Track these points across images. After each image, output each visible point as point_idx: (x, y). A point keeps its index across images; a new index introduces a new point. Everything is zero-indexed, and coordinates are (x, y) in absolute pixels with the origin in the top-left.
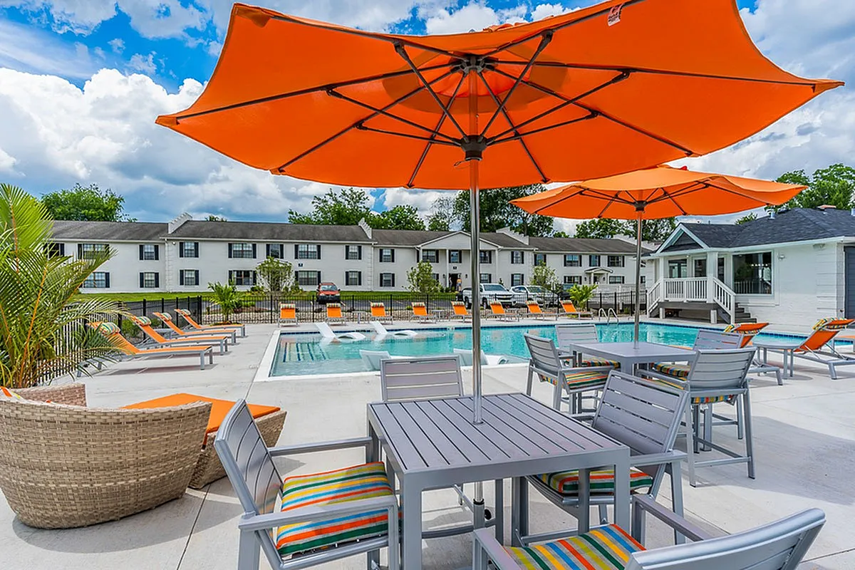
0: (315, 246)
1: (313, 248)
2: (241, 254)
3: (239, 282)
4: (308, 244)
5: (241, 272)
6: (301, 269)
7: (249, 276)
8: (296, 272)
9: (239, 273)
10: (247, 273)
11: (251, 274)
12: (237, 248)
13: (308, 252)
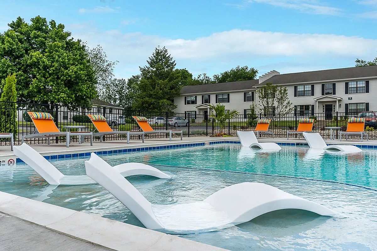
0: (364, 82)
1: (362, 84)
2: (303, 94)
3: (302, 114)
4: (357, 81)
5: (303, 106)
6: (351, 102)
7: (308, 109)
8: (347, 105)
9: (301, 107)
10: (307, 107)
11: (310, 107)
12: (300, 89)
13: (357, 87)
